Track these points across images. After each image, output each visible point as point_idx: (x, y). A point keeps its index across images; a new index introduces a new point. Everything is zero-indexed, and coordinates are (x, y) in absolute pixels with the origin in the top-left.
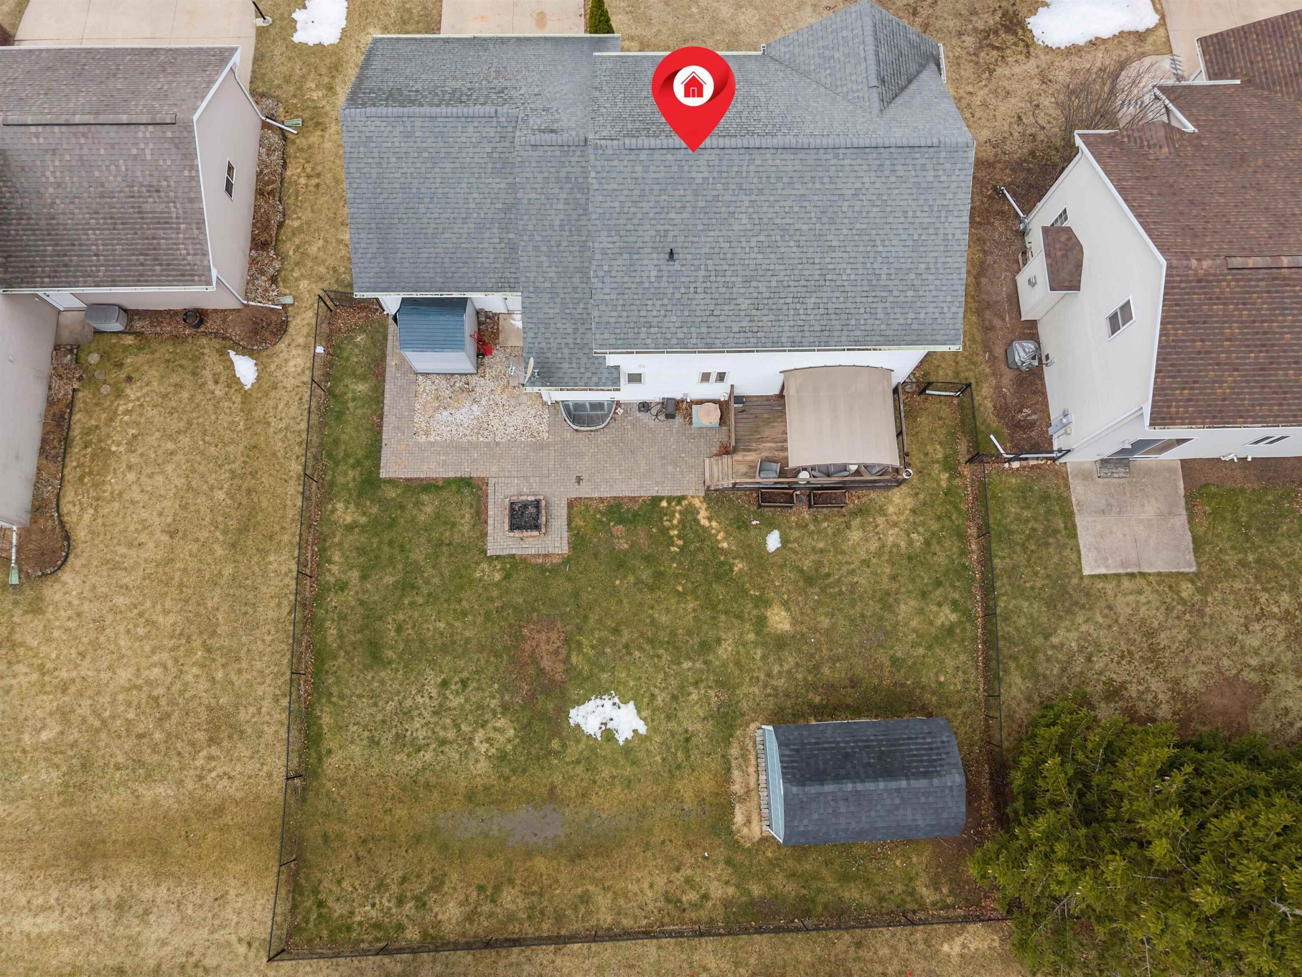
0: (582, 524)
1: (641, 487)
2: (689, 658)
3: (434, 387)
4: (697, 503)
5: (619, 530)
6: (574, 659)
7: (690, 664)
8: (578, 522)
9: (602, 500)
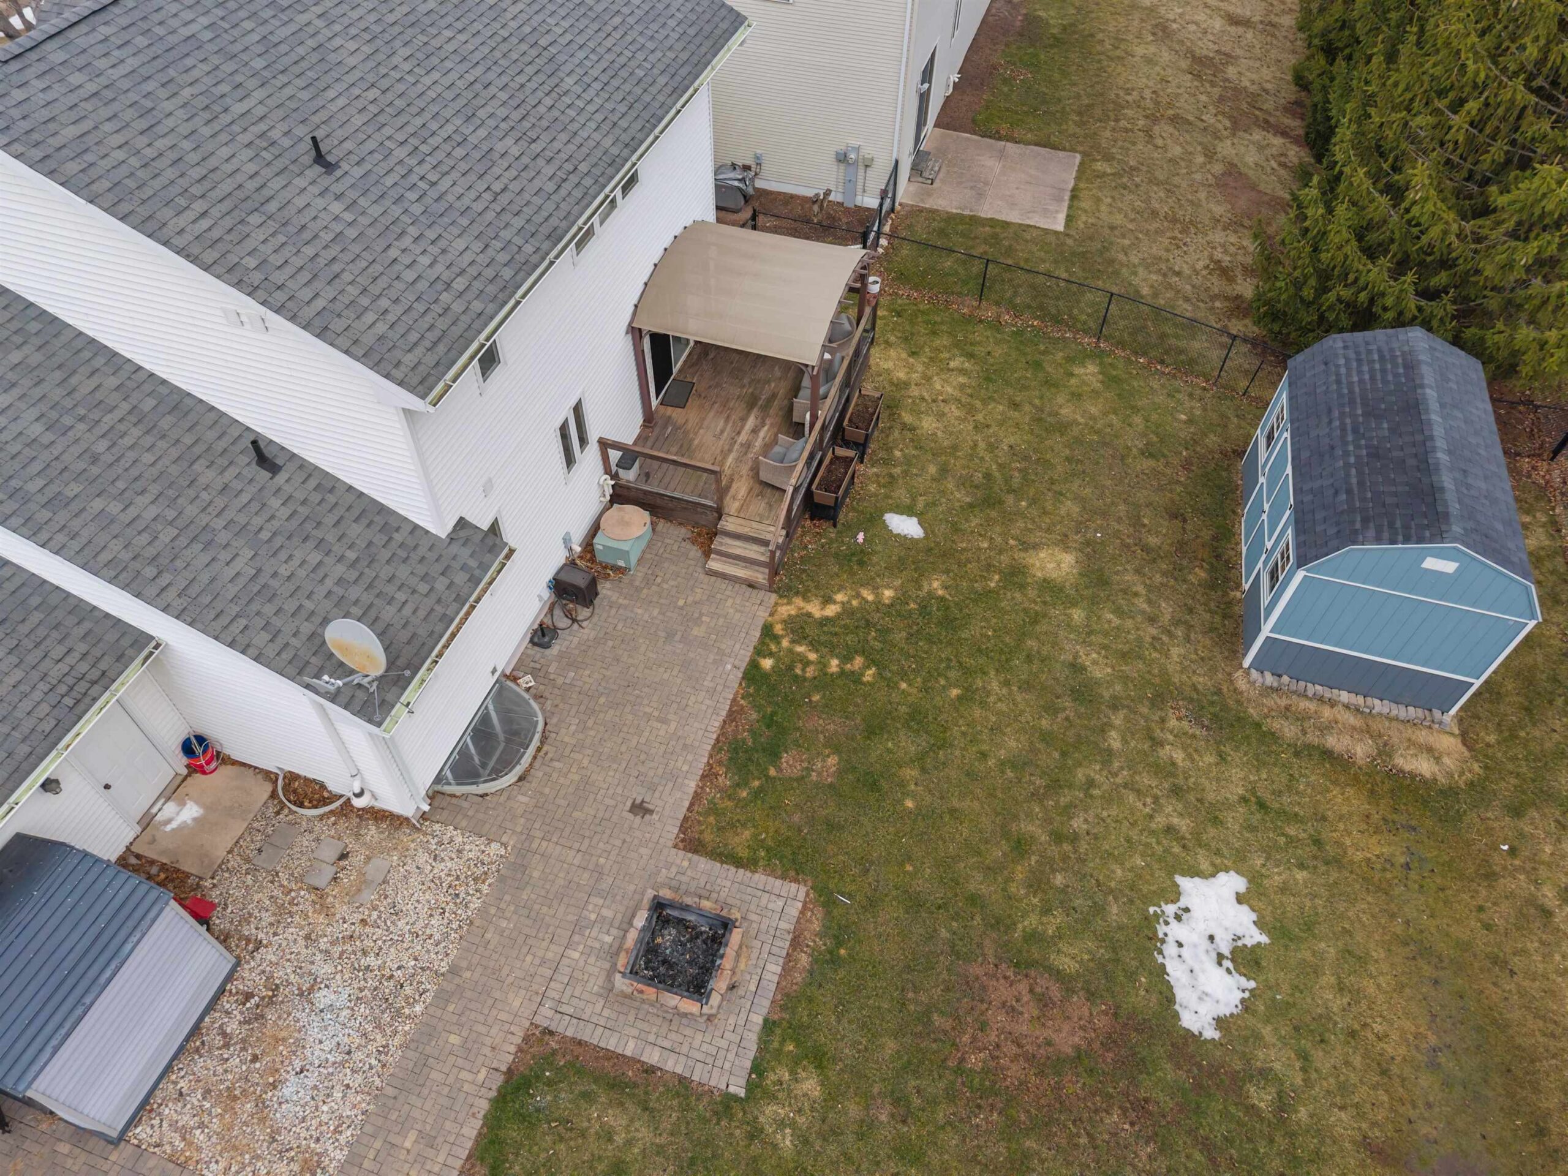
0: (747, 834)
1: (711, 692)
2: (1103, 730)
3: (195, 1099)
4: (786, 610)
5: (790, 763)
6: (1066, 963)
7: (1113, 734)
8: (740, 841)
9: (708, 776)
